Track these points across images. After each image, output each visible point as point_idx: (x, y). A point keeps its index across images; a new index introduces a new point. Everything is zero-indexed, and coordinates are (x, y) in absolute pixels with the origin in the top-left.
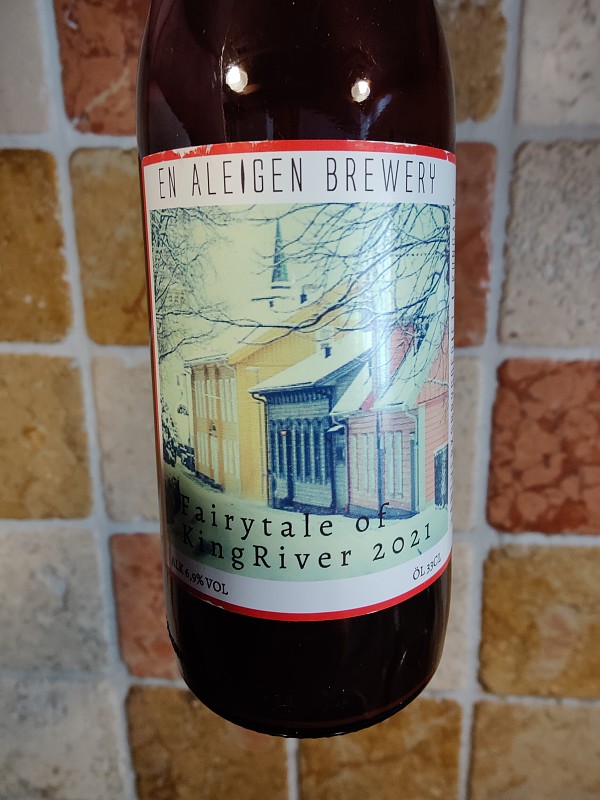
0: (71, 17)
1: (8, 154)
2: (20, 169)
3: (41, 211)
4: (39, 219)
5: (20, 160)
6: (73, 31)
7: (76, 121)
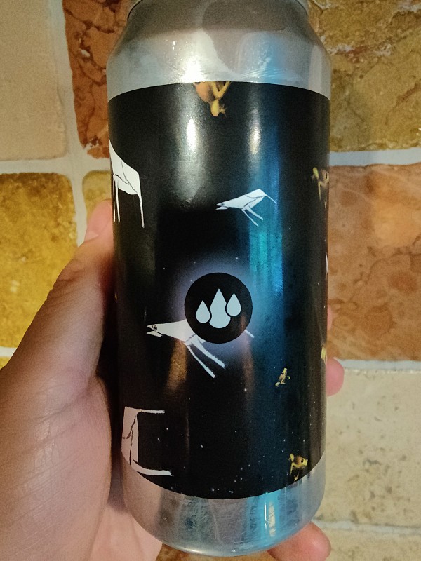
0: (82, 46)
1: (24, 178)
2: (36, 192)
3: (56, 231)
4: (54, 238)
5: (35, 184)
6: (85, 59)
7: (89, 146)
